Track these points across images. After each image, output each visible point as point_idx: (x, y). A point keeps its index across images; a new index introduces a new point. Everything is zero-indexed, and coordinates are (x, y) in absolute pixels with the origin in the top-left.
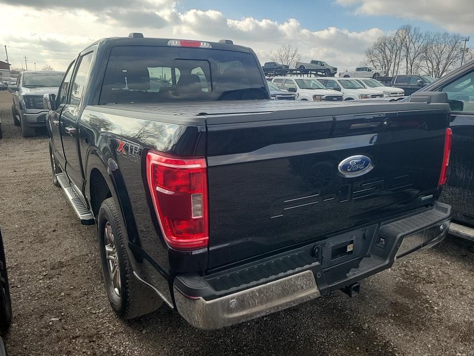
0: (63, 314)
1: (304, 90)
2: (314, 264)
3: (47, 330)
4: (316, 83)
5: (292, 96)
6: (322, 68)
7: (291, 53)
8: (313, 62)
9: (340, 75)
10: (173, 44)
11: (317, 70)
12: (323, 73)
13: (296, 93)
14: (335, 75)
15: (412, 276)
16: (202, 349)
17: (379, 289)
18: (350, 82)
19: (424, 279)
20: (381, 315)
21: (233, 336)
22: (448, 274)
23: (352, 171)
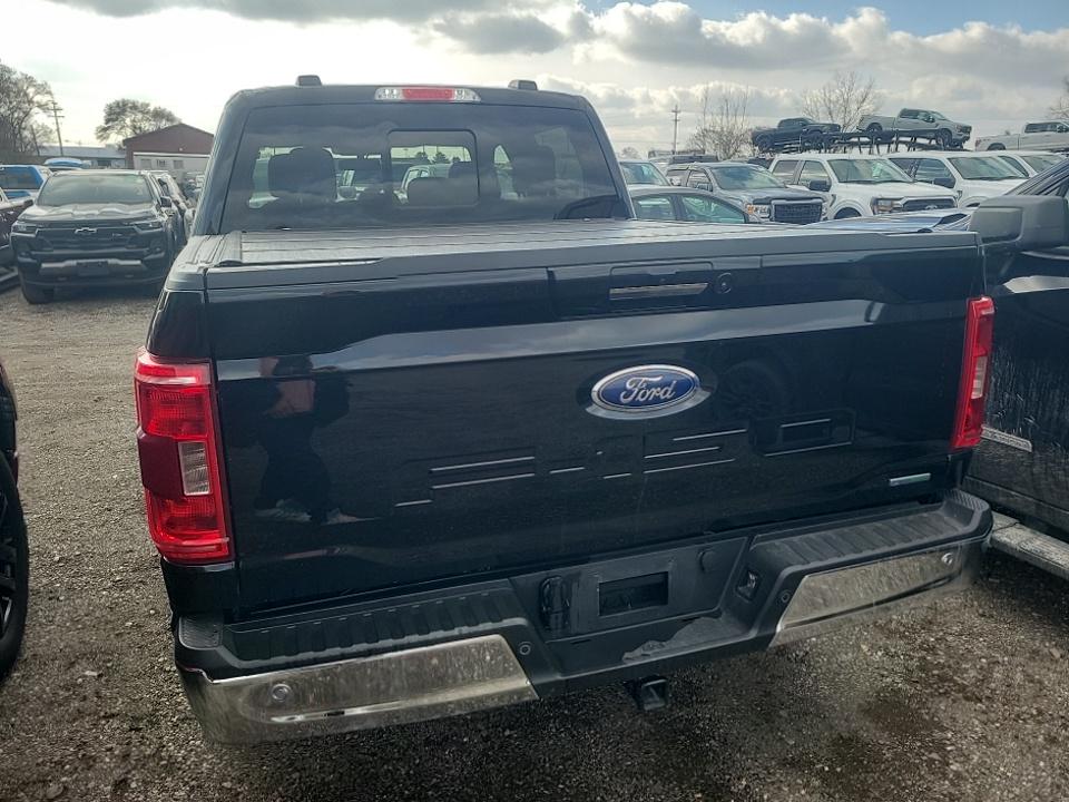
0: (109, 665)
1: (849, 185)
2: (507, 623)
3: (67, 694)
4: (887, 169)
5: (814, 201)
6: (931, 126)
7: (858, 93)
8: (906, 113)
9: (977, 143)
10: (386, 95)
11: (915, 134)
12: (931, 139)
13: (831, 192)
14: (966, 145)
15: (933, 675)
16: (340, 779)
17: (825, 699)
18: (984, 163)
19: (963, 688)
20: (794, 764)
21: (418, 761)
22: (1040, 682)
23: (635, 404)
